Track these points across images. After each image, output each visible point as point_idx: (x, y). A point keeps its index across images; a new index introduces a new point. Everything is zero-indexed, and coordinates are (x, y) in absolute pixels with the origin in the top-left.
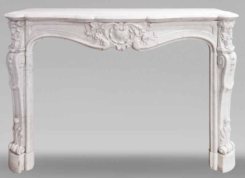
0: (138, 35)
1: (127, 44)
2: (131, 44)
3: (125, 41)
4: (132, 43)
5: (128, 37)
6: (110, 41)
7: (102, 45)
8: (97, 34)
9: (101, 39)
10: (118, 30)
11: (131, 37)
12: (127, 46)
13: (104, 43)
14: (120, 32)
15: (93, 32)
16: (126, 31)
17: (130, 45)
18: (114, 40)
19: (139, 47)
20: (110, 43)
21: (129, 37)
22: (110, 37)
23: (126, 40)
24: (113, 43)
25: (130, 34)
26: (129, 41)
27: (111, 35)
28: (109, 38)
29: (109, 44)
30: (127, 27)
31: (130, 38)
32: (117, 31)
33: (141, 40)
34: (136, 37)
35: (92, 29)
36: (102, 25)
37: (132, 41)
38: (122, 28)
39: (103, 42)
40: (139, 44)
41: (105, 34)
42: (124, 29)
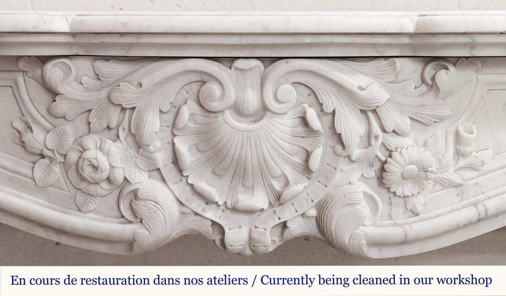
0: (357, 152)
1: (287, 214)
2: (313, 212)
3: (272, 188)
4: (322, 207)
5: (294, 165)
6: (180, 189)
7: (128, 215)
8: (90, 142)
9: (121, 179)
10: (229, 116)
11: (314, 163)
12: (284, 225)
13: (139, 206)
14: (244, 125)
15: (69, 128)
16: (277, 120)
17: (303, 215)
18: (204, 186)
19: (362, 230)
20: (181, 203)
21: (299, 160)
22: (176, 160)
23: (277, 186)
24: (197, 205)
25: (307, 143)
26: (300, 187)
27: (183, 146)
28: (169, 171)
29: (175, 208)
30: (288, 91)
31: (306, 169)
32: (220, 119)
33: (375, 182)
34: (343, 165)
35: (61, 106)
36: (124, 78)
37: (317, 192)
38: (251, 99)
39: (135, 194)
40: (364, 208)
41: (145, 140)
42: (265, 109)
